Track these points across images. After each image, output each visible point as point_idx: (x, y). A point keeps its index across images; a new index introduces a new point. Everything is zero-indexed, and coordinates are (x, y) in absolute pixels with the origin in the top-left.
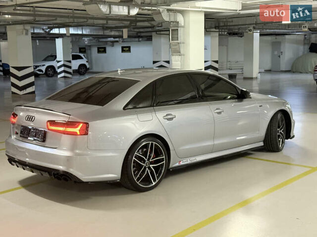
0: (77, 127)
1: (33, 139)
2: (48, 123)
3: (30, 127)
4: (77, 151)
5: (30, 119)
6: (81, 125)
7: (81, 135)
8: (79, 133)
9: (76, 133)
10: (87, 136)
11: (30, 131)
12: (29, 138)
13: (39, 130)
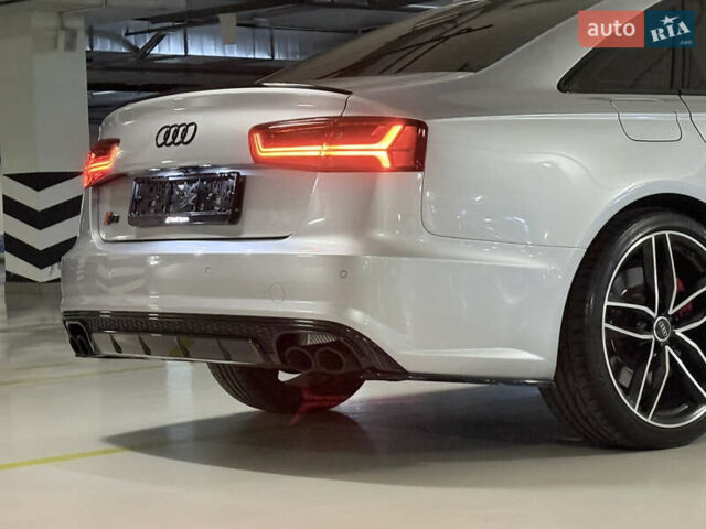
0: (378, 139)
1: (186, 219)
2: (258, 137)
3: (172, 175)
4: (381, 235)
5: (175, 136)
6: (396, 130)
7: (394, 169)
8: (386, 163)
9: (375, 160)
10: (420, 175)
11: (172, 192)
12: (169, 220)
13: (212, 178)
